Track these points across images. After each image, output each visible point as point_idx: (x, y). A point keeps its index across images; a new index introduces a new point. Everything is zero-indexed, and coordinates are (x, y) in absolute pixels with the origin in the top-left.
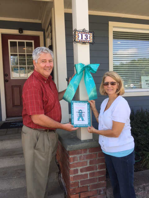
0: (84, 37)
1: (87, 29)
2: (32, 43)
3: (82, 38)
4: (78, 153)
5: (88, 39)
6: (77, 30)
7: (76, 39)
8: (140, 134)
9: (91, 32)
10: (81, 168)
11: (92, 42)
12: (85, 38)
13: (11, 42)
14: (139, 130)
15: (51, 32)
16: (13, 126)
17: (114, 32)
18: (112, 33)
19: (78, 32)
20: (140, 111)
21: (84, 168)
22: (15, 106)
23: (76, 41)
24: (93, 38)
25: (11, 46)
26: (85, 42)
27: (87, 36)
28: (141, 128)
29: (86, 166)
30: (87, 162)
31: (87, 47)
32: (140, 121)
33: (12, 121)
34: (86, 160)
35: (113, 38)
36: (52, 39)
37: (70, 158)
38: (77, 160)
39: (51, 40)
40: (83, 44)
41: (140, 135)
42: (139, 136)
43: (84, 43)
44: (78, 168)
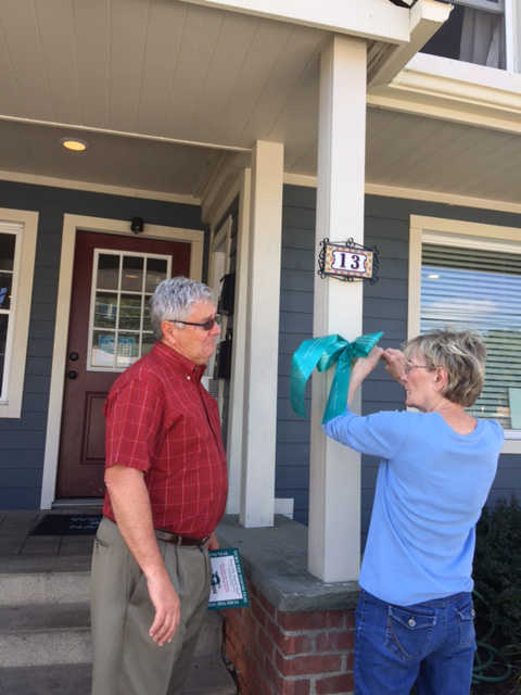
0: (349, 261)
1: (360, 240)
2: (165, 262)
3: (343, 265)
4: (312, 626)
5: (361, 269)
6: (331, 240)
7: (326, 266)
8: (507, 582)
9: (369, 250)
10: (319, 677)
11: (370, 276)
12: (352, 266)
13: (101, 256)
14: (505, 568)
15: (235, 234)
16: (80, 527)
17: (424, 245)
18: (420, 248)
19: (335, 248)
20: (509, 505)
21: (328, 679)
22: (87, 459)
23: (326, 271)
24: (374, 265)
25: (100, 267)
26: (352, 277)
27: (358, 259)
28: (510, 562)
29: (336, 674)
30: (337, 659)
31: (356, 290)
32: (509, 537)
33: (71, 512)
34: (337, 652)
35: (423, 263)
36: (234, 254)
37: (286, 639)
38: (309, 649)
39: (229, 260)
40: (344, 280)
41: (510, 586)
42: (505, 587)
43: (348, 278)
44: (307, 677)
